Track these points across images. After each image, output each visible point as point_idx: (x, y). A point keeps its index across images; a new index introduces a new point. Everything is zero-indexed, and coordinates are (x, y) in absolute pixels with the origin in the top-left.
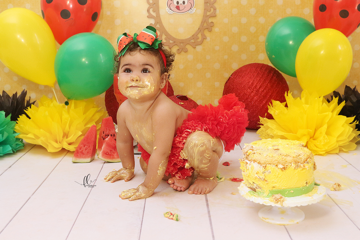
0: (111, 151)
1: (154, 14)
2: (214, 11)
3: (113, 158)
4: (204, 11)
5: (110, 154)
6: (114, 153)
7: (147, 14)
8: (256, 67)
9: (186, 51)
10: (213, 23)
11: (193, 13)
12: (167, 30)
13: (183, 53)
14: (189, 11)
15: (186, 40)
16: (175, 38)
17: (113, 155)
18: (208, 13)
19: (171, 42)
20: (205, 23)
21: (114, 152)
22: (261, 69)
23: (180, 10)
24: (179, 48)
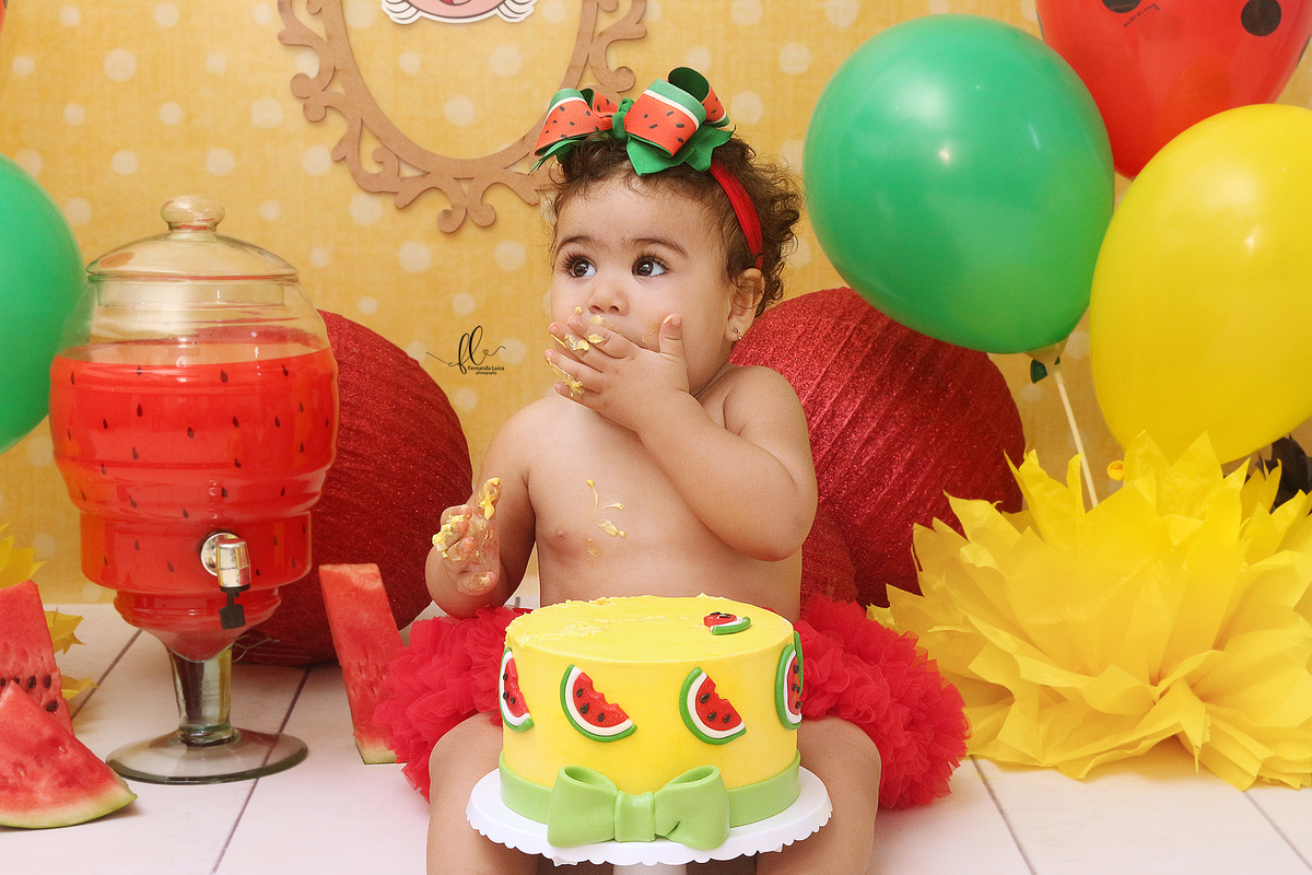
0: (18, 765)
1: (317, 27)
2: (633, 7)
3: (31, 805)
4: (583, 7)
5: (10, 781)
6: (34, 777)
7: (279, 26)
8: (839, 312)
9: (489, 226)
10: (630, 71)
11: (522, 17)
12: (387, 108)
13: (470, 231)
14: (502, 7)
15: (489, 161)
16: (426, 152)
17: (30, 791)
18: (605, 23)
19: (407, 172)
20: (589, 73)
21: (38, 770)
22: (862, 322)
23: (452, 4)
24: (450, 208)
